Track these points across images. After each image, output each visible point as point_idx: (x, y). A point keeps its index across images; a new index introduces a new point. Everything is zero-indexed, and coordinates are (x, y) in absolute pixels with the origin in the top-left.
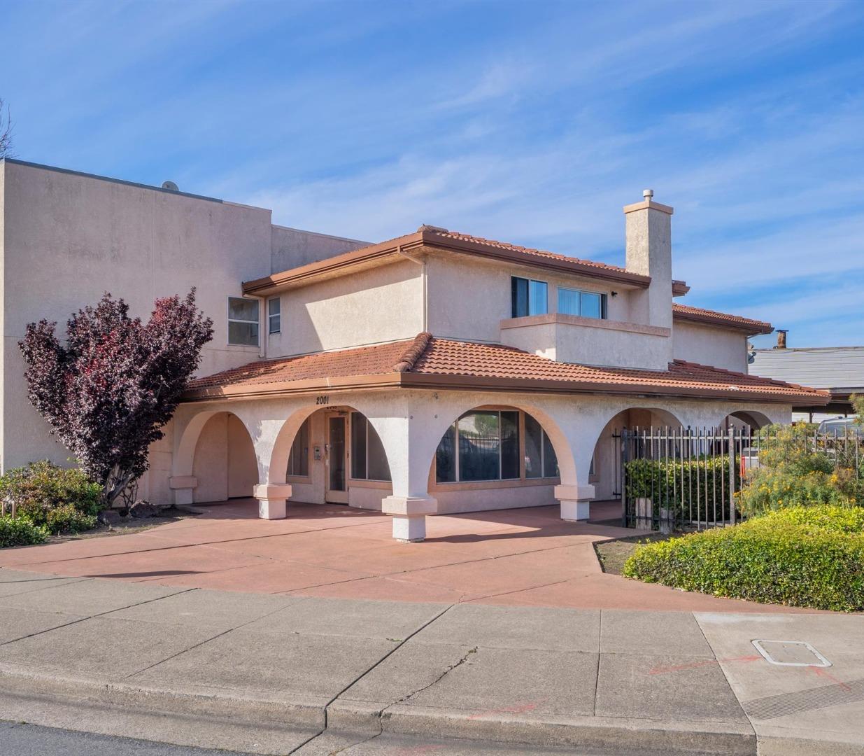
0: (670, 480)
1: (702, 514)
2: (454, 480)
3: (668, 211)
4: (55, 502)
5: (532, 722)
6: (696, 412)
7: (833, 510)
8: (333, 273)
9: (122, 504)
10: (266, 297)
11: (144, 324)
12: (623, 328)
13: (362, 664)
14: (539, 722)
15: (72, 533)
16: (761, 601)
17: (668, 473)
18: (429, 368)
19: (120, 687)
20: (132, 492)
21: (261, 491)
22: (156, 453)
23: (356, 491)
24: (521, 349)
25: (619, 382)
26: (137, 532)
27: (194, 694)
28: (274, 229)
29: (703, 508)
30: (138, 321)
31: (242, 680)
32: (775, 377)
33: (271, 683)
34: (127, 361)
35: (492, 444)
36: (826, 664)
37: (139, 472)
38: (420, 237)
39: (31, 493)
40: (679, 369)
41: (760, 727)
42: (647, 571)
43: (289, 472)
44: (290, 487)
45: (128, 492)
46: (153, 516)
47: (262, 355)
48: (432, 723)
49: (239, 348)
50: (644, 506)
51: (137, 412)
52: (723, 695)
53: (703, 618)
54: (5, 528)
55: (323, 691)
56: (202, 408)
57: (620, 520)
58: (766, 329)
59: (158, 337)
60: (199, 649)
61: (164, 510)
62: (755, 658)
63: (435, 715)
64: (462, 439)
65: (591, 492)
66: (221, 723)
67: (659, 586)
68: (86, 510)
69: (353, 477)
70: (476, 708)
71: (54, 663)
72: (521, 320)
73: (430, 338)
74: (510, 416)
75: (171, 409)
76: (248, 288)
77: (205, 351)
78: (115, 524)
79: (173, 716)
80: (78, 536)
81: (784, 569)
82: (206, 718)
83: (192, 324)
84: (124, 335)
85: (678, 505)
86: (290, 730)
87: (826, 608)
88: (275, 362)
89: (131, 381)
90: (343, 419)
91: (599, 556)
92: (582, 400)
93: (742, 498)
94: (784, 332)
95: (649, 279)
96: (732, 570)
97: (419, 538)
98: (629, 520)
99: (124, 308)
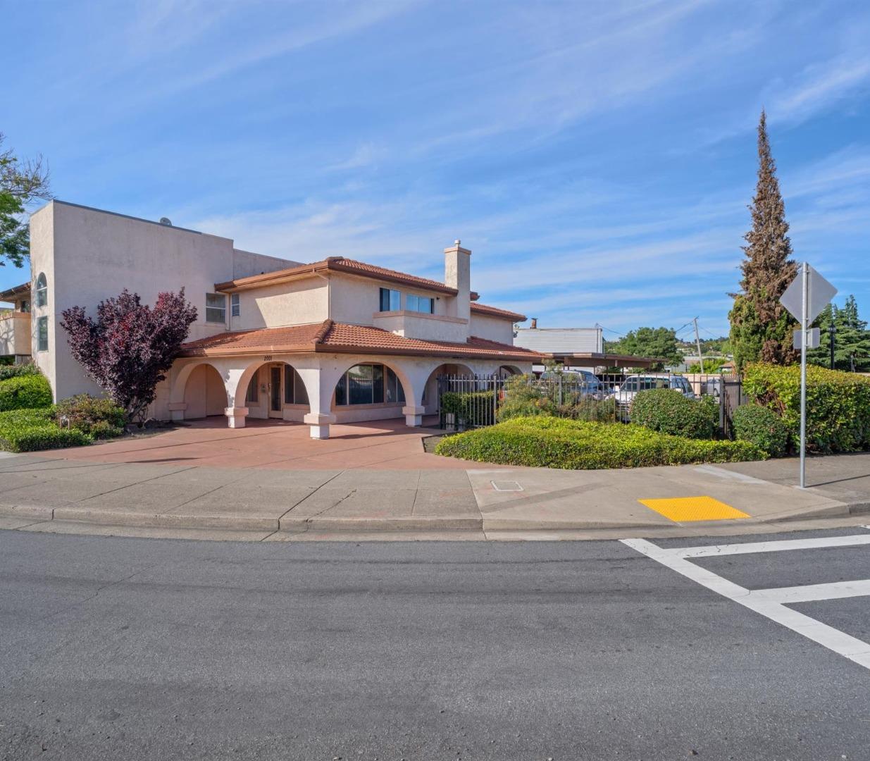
0: (464, 403)
1: (480, 422)
2: (346, 404)
3: (469, 253)
4: (95, 420)
5: (381, 520)
6: (481, 366)
7: (538, 418)
8: (274, 281)
9: (138, 421)
10: (230, 293)
11: (152, 308)
12: (442, 319)
13: (297, 499)
14: (385, 519)
15: (107, 439)
16: (500, 464)
17: (463, 400)
18: (331, 342)
19: (164, 516)
20: (144, 413)
21: (230, 412)
22: (160, 388)
23: (287, 411)
24: (385, 329)
25: (438, 350)
26: (150, 437)
27: (206, 517)
28: (236, 252)
29: (480, 418)
30: (147, 307)
31: (233, 509)
32: (524, 347)
33: (248, 510)
34: (141, 332)
35: (367, 382)
36: (522, 489)
37: (150, 401)
38: (327, 264)
39: (78, 414)
40: (473, 341)
41: (485, 516)
42: (447, 451)
43: (246, 400)
44: (247, 409)
45: (141, 413)
46: (160, 427)
47: (228, 329)
48: (333, 523)
49: (212, 324)
50: (450, 418)
51: (148, 364)
52: (472, 504)
53: (470, 472)
54: (64, 435)
55: (277, 512)
56: (190, 362)
57: (437, 426)
58: (523, 319)
59: (161, 317)
60: (205, 496)
61: (167, 424)
62: (489, 489)
63: (335, 519)
64: (350, 379)
65: (422, 410)
66: (223, 530)
67: (452, 458)
68: (116, 424)
69: (286, 402)
70: (355, 516)
71: (121, 507)
72: (385, 313)
73: (332, 323)
74: (379, 367)
75: (171, 362)
76: (218, 287)
77: (192, 326)
78: (135, 432)
79: (195, 529)
80: (112, 440)
81: (510, 447)
82: (213, 528)
83: (184, 310)
84: (138, 316)
85: (468, 417)
86: (260, 531)
87: (529, 465)
88: (237, 333)
89: (144, 345)
90: (280, 369)
91: (424, 444)
92: (417, 359)
93: (498, 413)
94: (535, 320)
95: (458, 291)
96: (487, 448)
97: (325, 438)
98: (442, 426)
99: (137, 299)
